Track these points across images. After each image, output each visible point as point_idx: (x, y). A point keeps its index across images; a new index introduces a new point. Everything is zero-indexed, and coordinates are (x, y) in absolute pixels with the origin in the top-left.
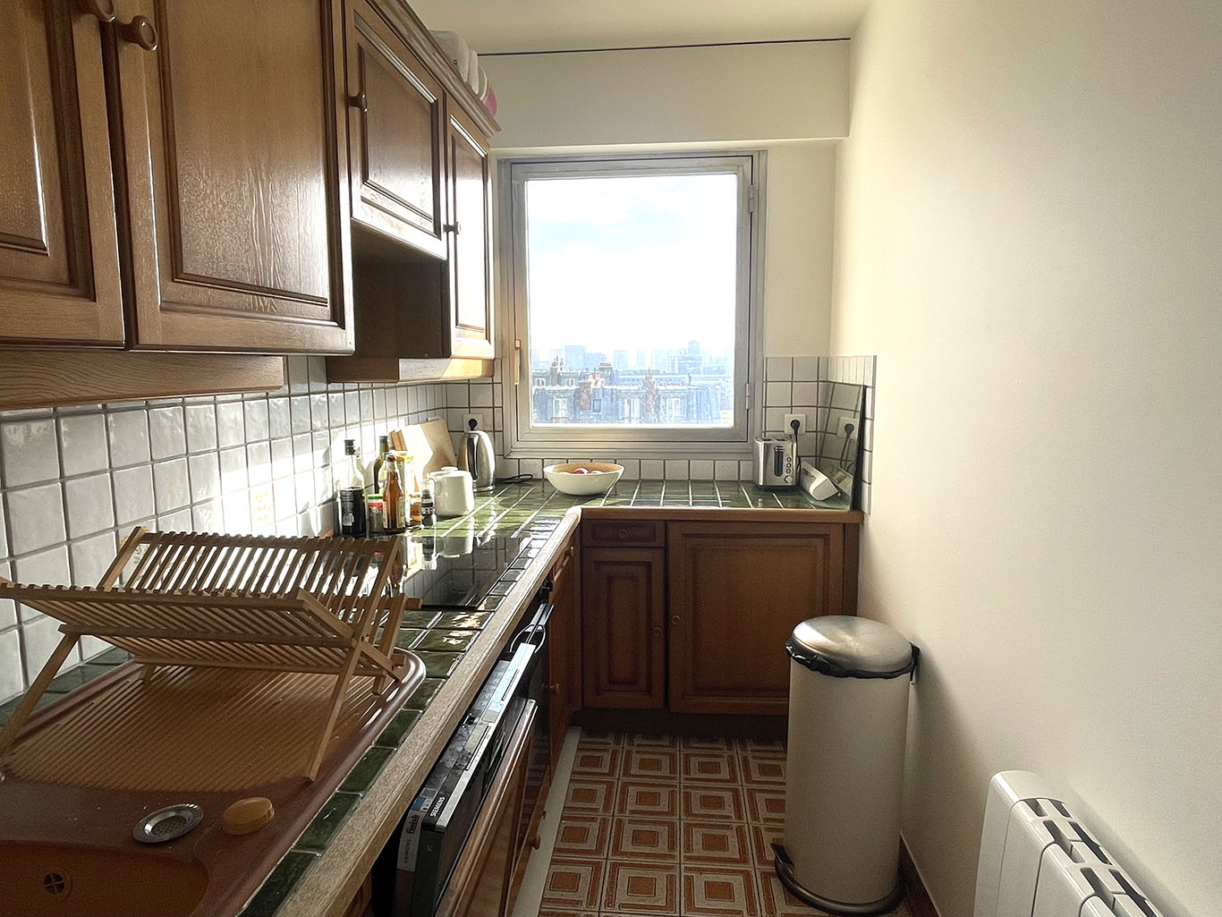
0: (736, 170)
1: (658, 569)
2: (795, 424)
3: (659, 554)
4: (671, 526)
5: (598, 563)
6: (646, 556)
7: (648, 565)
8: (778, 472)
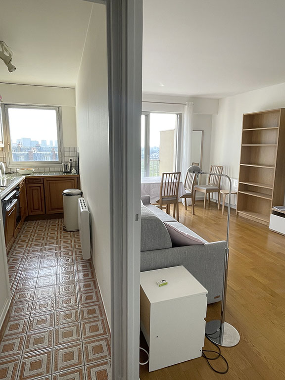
0: (55, 109)
1: (42, 187)
2: (71, 160)
3: (42, 184)
4: (44, 179)
5: (30, 187)
6: (39, 185)
7: (40, 187)
8: (67, 169)
